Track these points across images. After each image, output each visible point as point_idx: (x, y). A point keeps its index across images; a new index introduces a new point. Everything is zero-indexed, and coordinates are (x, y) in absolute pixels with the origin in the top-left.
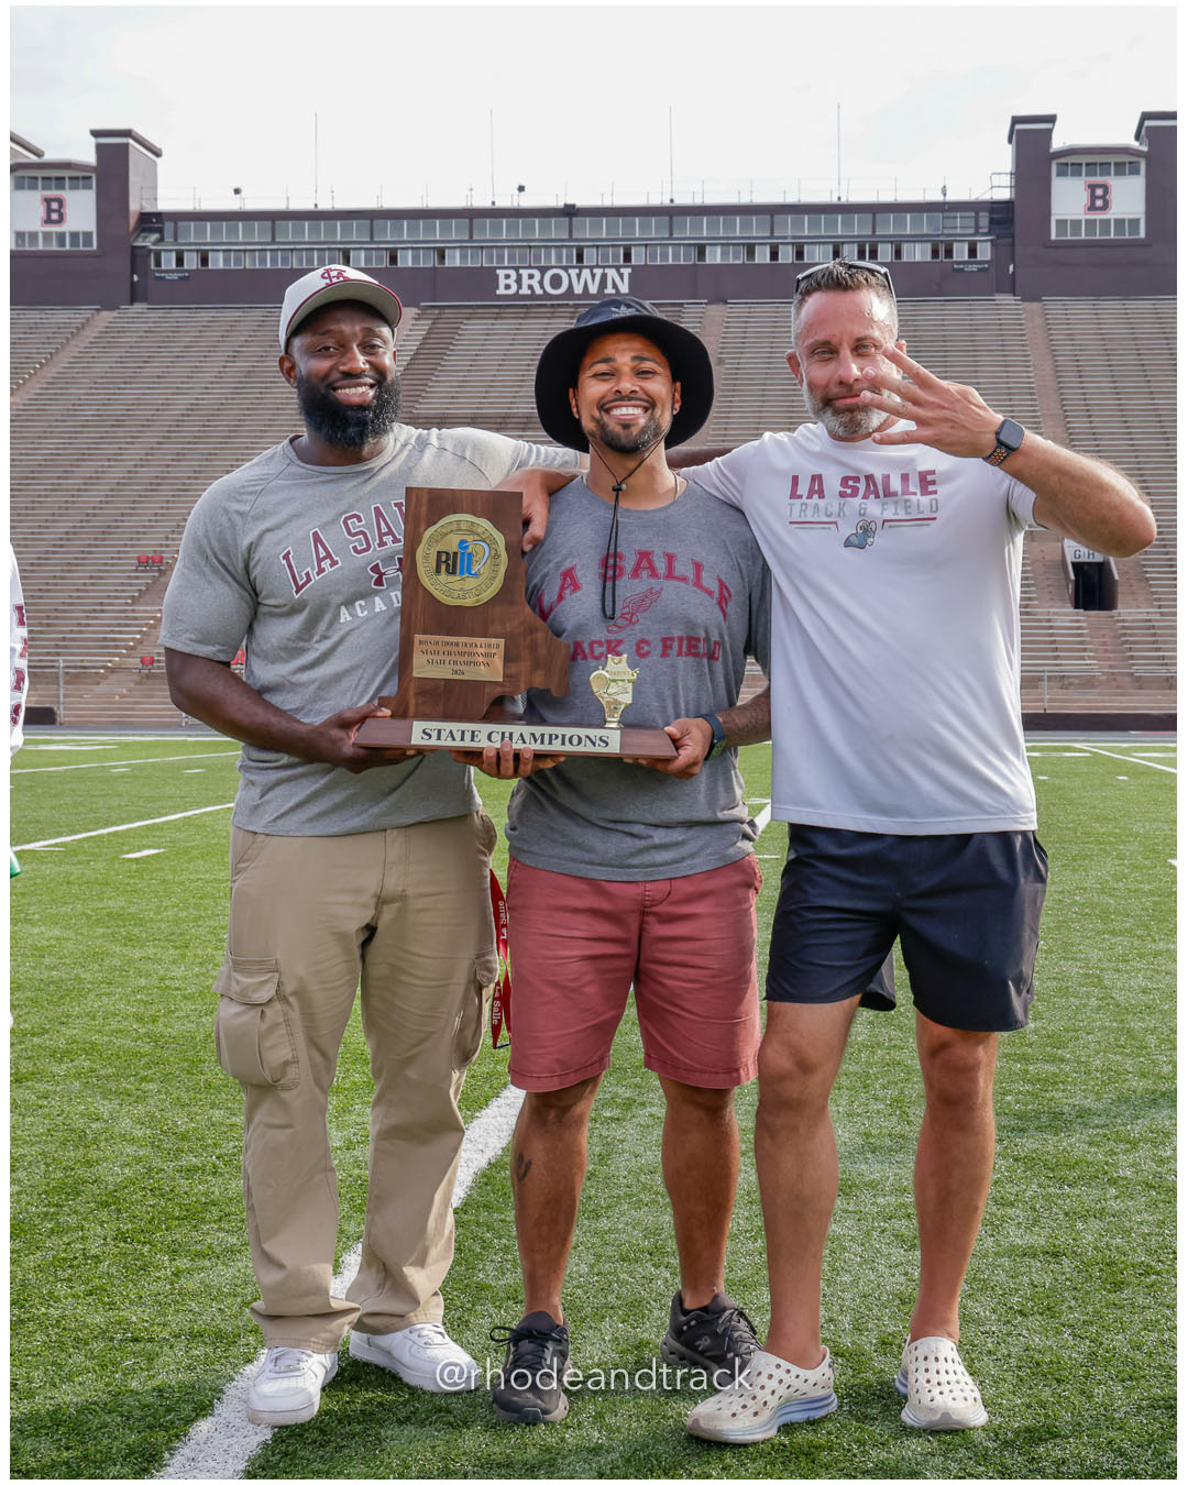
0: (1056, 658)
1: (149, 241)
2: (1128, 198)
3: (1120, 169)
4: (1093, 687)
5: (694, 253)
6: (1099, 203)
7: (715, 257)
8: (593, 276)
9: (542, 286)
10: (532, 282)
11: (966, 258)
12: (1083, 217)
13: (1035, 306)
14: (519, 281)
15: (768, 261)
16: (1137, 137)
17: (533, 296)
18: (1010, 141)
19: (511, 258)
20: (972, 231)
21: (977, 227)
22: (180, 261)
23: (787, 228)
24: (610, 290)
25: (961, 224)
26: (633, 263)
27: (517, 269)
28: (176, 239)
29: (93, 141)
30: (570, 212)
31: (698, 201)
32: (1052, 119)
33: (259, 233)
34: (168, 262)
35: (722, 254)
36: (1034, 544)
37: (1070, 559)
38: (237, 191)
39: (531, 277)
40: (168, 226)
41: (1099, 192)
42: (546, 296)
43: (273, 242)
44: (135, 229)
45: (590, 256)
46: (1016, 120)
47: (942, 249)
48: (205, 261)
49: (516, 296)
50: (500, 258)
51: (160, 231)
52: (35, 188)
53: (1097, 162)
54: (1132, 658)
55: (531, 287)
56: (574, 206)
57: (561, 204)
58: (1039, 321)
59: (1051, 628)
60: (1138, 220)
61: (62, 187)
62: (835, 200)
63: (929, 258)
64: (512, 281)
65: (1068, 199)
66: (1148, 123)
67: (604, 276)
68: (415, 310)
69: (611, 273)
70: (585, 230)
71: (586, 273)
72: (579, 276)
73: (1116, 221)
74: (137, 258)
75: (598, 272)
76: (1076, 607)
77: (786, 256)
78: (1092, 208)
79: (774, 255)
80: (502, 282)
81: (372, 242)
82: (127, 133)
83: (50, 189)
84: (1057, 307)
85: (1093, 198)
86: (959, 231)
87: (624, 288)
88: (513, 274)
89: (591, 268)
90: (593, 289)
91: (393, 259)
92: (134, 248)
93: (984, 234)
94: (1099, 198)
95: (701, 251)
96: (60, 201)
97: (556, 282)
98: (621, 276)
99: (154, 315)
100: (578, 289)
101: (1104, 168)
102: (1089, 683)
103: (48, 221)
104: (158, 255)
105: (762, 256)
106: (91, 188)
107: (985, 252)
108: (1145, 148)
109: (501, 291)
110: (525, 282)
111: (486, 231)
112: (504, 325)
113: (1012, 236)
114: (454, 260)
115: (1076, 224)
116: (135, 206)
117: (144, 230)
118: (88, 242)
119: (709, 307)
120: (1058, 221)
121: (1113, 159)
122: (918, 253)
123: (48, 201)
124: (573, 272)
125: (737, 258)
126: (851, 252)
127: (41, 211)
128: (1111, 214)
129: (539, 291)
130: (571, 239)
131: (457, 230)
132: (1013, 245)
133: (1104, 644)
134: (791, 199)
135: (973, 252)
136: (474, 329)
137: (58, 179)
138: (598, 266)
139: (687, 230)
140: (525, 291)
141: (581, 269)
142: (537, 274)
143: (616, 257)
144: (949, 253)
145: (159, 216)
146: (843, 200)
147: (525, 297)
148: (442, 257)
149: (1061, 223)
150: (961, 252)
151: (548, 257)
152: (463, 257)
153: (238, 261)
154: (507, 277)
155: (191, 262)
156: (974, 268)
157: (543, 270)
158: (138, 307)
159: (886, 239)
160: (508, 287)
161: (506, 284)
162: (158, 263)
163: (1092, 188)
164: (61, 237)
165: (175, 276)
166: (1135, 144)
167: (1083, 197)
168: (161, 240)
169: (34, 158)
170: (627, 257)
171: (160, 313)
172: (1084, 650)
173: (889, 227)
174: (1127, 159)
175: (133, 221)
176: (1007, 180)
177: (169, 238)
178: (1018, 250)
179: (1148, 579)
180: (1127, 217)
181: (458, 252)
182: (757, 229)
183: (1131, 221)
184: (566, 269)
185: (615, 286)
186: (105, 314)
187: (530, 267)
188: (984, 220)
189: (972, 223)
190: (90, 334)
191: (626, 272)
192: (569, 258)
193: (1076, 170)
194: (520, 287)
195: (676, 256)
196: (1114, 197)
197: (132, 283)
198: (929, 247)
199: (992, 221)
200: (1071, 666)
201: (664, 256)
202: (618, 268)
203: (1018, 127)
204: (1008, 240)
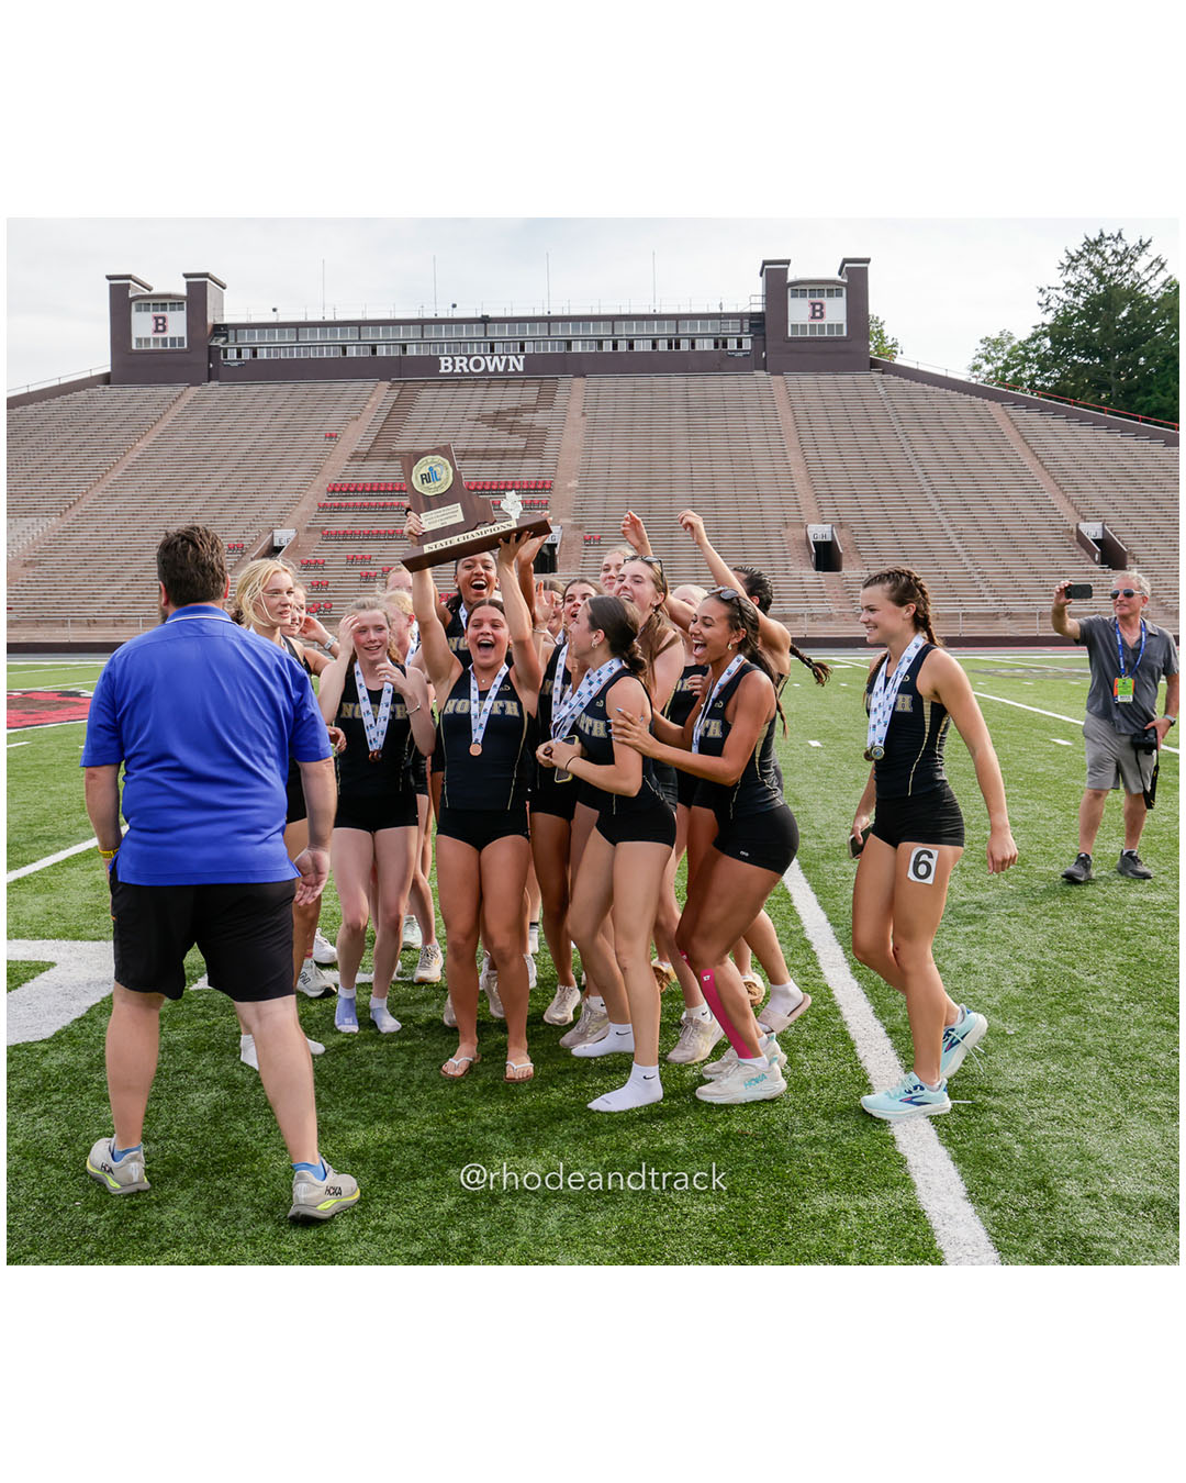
0: (807, 602)
1: (219, 342)
2: (836, 311)
3: (830, 293)
4: (831, 620)
5: (564, 345)
6: (818, 314)
7: (577, 348)
8: (501, 360)
9: (468, 368)
10: (462, 365)
11: (735, 348)
12: (808, 323)
13: (779, 378)
14: (454, 364)
15: (611, 350)
16: (840, 274)
17: (463, 374)
18: (761, 275)
19: (449, 350)
20: (739, 331)
21: (742, 328)
22: (239, 354)
23: (623, 329)
24: (511, 369)
25: (732, 327)
26: (526, 352)
27: (452, 357)
28: (236, 340)
29: (185, 280)
30: (485, 320)
31: (566, 313)
32: (788, 262)
33: (289, 336)
34: (232, 355)
35: (582, 345)
36: (789, 530)
37: (812, 540)
38: (274, 310)
39: (461, 361)
40: (231, 333)
41: (818, 307)
42: (471, 373)
43: (298, 342)
44: (211, 335)
45: (498, 348)
46: (765, 263)
47: (720, 342)
48: (255, 354)
49: (452, 374)
50: (442, 350)
51: (226, 335)
52: (147, 310)
53: (816, 289)
54: (854, 601)
55: (461, 368)
56: (487, 316)
57: (479, 316)
58: (782, 388)
59: (802, 583)
60: (842, 325)
61: (165, 310)
62: (652, 312)
63: (712, 349)
64: (448, 365)
65: (798, 312)
66: (847, 265)
67: (508, 360)
68: (389, 383)
69: (512, 358)
70: (495, 332)
71: (496, 359)
72: (492, 360)
73: (829, 325)
74: (213, 353)
75: (504, 358)
76: (818, 568)
77: (623, 347)
78: (813, 317)
79: (615, 346)
80: (443, 365)
81: (360, 340)
82: (206, 275)
83: (157, 311)
84: (793, 379)
85: (814, 311)
86: (730, 331)
87: (520, 368)
88: (450, 359)
89: (499, 356)
90: (501, 369)
91: (374, 351)
92: (210, 347)
93: (746, 333)
94: (817, 311)
95: (569, 344)
96: (164, 319)
97: (477, 364)
98: (518, 360)
99: (224, 389)
100: (491, 369)
101: (821, 293)
102: (829, 617)
103: (157, 331)
104: (225, 351)
105: (608, 347)
106: (183, 309)
107: (747, 345)
108: (846, 281)
109: (442, 370)
110: (458, 365)
111: (431, 332)
112: (445, 393)
113: (764, 335)
114: (412, 351)
115: (804, 327)
116: (210, 321)
117: (216, 335)
118: (181, 344)
119: (576, 379)
120: (792, 326)
121: (826, 287)
122: (705, 345)
123: (156, 318)
124: (488, 358)
125: (591, 349)
126: (663, 344)
127: (152, 324)
128: (825, 321)
129: (466, 370)
130: (486, 337)
131: (413, 333)
132: (764, 340)
133: (836, 593)
134: (625, 311)
135: (740, 344)
136: (426, 395)
137: (162, 304)
138: (503, 354)
139: (559, 331)
140: (458, 370)
141: (493, 356)
142: (465, 359)
143: (515, 348)
144: (725, 345)
145: (225, 326)
146: (657, 312)
147: (458, 374)
148: (405, 349)
149: (795, 327)
150: (732, 345)
151: (472, 348)
152: (418, 349)
153: (275, 354)
154: (446, 361)
155: (246, 355)
156: (741, 354)
157: (469, 357)
158: (213, 384)
159: (685, 336)
160: (446, 368)
161: (445, 366)
162: (225, 356)
163: (813, 305)
164: (164, 340)
165: (236, 364)
166: (839, 278)
167: (809, 311)
168: (227, 341)
169: (147, 292)
170: (522, 348)
171: (227, 388)
172: (824, 597)
173: (686, 328)
174: (835, 287)
175: (209, 329)
176: (760, 300)
177: (232, 341)
178: (768, 343)
179: (859, 552)
180: (835, 323)
181: (415, 346)
182: (603, 330)
183: (837, 325)
184: (483, 356)
185: (514, 367)
186: (192, 388)
187: (461, 355)
188: (746, 326)
189: (739, 326)
190: (184, 402)
191: (522, 358)
192: (485, 350)
193: (803, 293)
194: (454, 368)
195: (553, 348)
196: (827, 310)
197: (209, 369)
198: (712, 341)
199: (751, 325)
200: (817, 609)
201: (546, 348)
202: (516, 355)
203: (767, 267)
204: (762, 337)
